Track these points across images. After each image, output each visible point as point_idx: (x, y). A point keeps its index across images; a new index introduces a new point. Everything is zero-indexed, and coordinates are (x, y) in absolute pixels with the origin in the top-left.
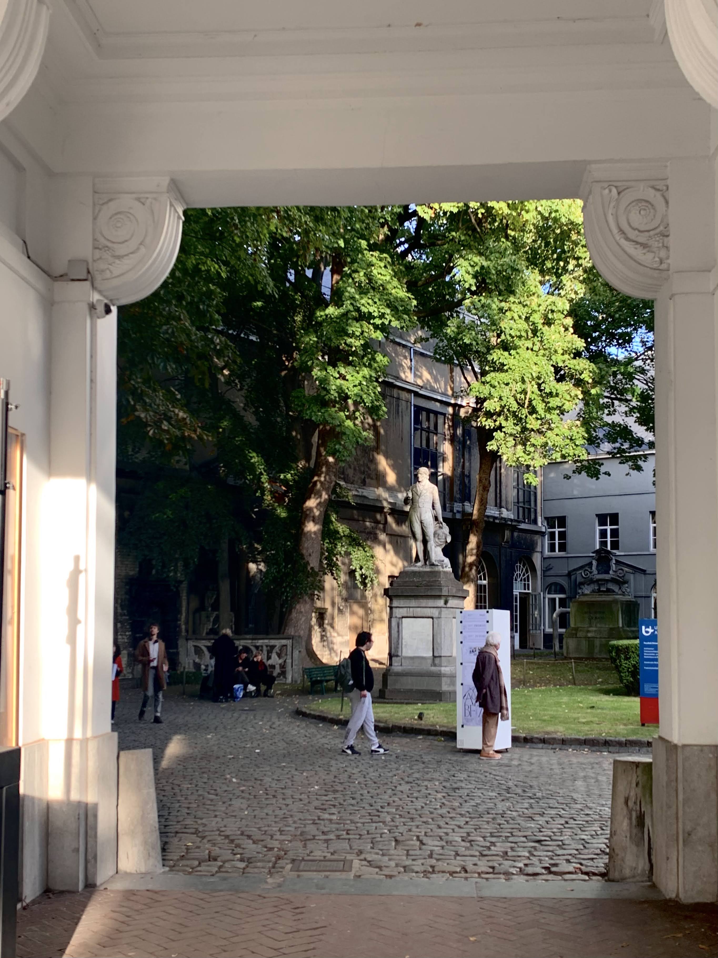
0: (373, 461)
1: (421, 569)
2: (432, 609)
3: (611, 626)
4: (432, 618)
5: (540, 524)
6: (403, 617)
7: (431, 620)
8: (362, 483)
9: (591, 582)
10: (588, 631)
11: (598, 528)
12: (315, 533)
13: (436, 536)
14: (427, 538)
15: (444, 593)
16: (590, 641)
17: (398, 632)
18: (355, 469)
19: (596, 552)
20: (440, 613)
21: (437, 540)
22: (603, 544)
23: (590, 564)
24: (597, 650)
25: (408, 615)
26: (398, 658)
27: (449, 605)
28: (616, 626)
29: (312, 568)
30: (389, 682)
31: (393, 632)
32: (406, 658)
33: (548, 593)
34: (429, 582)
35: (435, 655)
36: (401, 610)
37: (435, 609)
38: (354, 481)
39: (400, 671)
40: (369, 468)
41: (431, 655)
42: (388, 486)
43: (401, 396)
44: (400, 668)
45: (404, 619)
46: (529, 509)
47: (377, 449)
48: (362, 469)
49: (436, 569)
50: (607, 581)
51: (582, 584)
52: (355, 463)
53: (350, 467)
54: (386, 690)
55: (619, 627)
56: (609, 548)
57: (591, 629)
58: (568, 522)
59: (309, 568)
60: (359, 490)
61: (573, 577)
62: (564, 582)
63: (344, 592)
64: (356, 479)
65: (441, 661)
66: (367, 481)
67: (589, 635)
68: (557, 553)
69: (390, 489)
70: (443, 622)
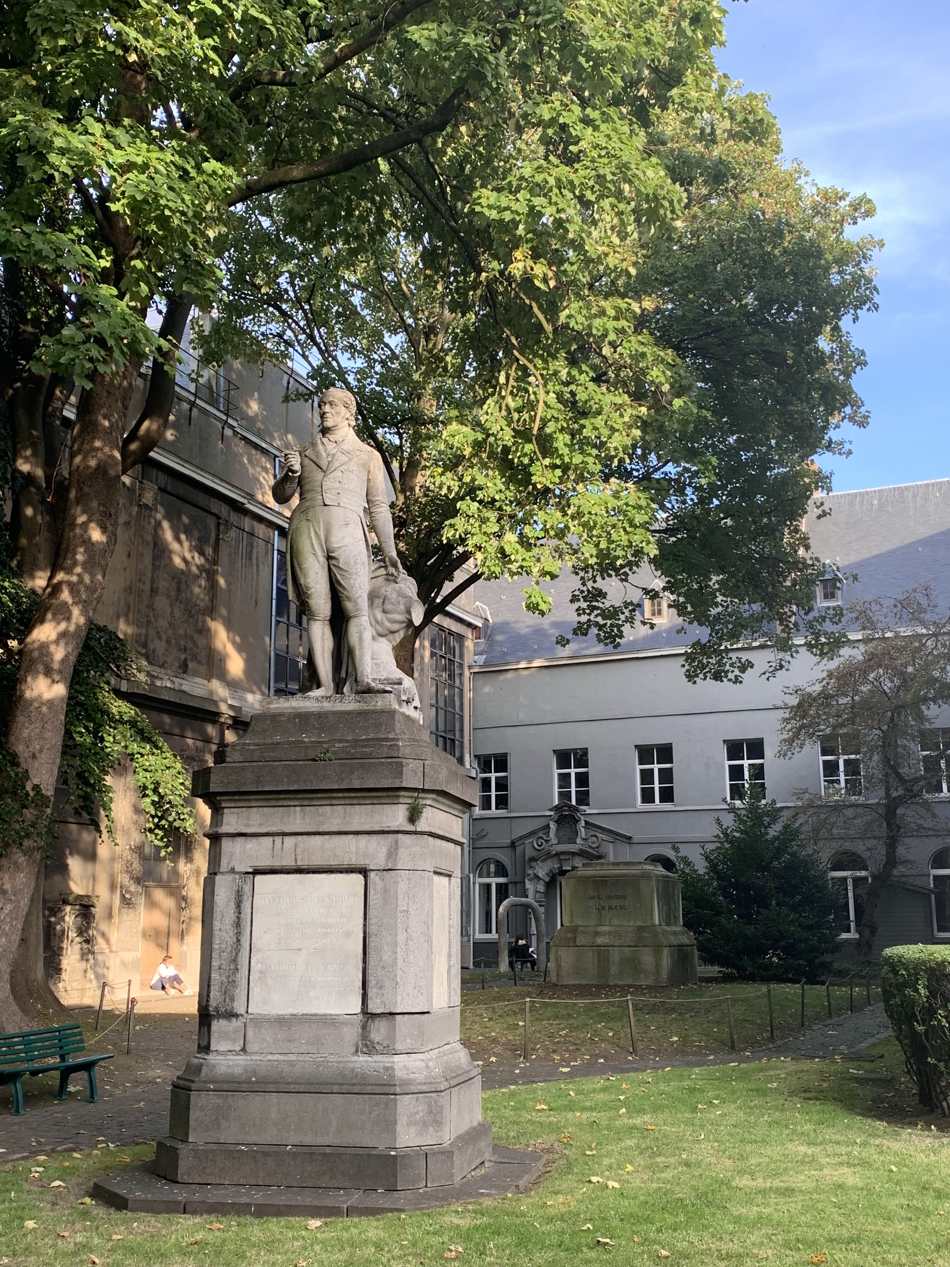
0: (205, 632)
1: (327, 706)
2: (363, 839)
3: (639, 923)
4: (364, 872)
5: (467, 765)
6: (257, 872)
7: (360, 878)
8: (180, 667)
9: (549, 856)
10: (597, 934)
11: (556, 772)
12: (50, 703)
13: (378, 602)
14: (349, 605)
15: (411, 779)
16: (602, 953)
17: (238, 924)
18: (168, 642)
19: (557, 808)
20: (392, 854)
21: (379, 615)
22: (563, 796)
23: (548, 826)
24: (614, 970)
25: (277, 863)
26: (236, 1023)
27: (422, 825)
28: (649, 924)
29: (36, 788)
30: (195, 1115)
31: (217, 925)
32: (260, 1021)
33: (480, 876)
34: (356, 743)
35: (373, 1007)
36: (251, 845)
37: (374, 838)
38: (165, 662)
39: (238, 1071)
40: (195, 643)
41: (358, 1009)
42: (229, 678)
43: (256, 531)
44: (242, 1060)
45: (258, 878)
46: (453, 741)
47: (211, 611)
48: (183, 643)
49: (379, 703)
50: (573, 854)
51: (533, 859)
52: (170, 631)
53: (160, 638)
54: (183, 1150)
55: (653, 925)
56: (574, 802)
57: (603, 929)
58: (512, 763)
59: (29, 787)
60: (175, 679)
61: (519, 849)
62: (504, 857)
63: (137, 866)
64: (169, 659)
65: (392, 1036)
66: (191, 665)
67: (600, 940)
68: (494, 811)
69: (233, 685)
70: (402, 887)
